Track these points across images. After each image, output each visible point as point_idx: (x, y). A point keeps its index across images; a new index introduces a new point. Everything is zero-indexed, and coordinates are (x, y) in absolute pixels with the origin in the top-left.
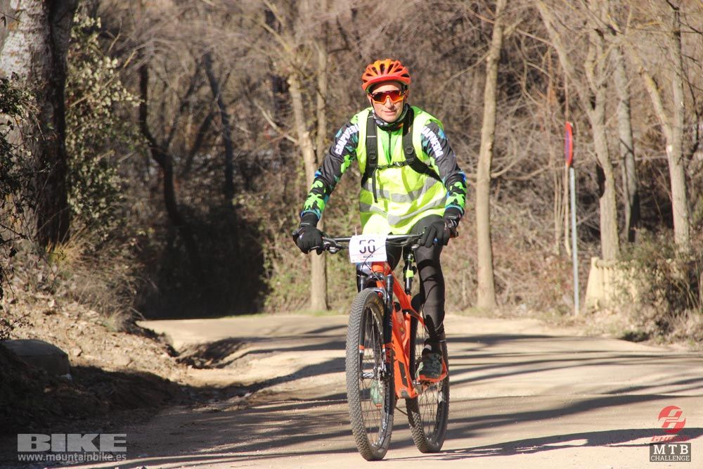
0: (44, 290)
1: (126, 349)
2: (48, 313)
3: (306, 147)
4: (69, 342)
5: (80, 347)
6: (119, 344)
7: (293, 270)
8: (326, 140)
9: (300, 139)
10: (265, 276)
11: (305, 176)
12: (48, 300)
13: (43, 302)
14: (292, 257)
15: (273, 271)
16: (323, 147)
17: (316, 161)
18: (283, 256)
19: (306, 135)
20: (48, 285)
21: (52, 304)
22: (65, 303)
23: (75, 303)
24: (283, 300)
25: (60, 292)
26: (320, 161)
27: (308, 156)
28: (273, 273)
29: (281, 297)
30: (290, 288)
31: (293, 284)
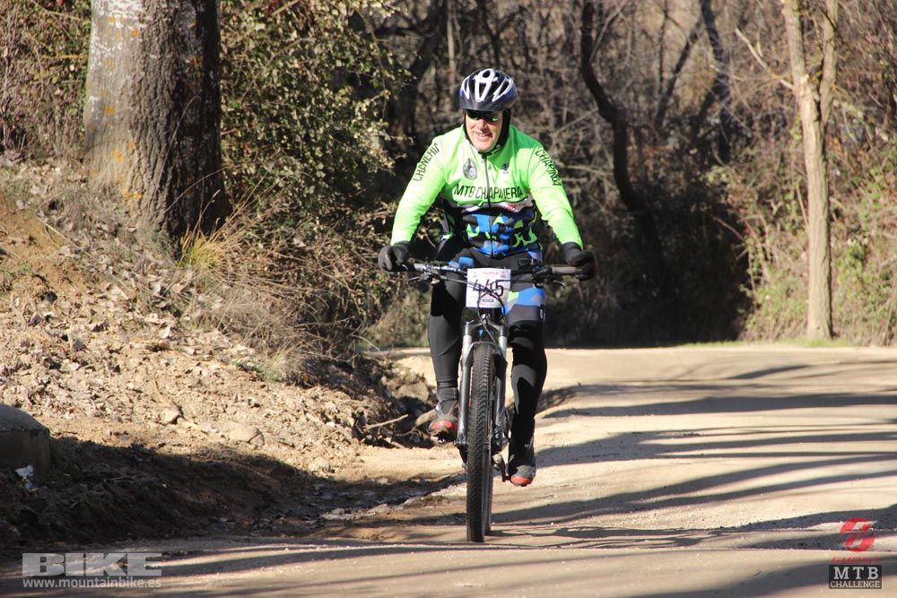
0: (163, 309)
1: (268, 411)
2: (156, 348)
3: (803, 97)
4: (161, 398)
5: (180, 408)
6: (262, 402)
7: (790, 278)
8: (834, 87)
9: (796, 84)
10: (750, 287)
11: (802, 140)
12: (164, 326)
13: (154, 329)
14: (790, 259)
15: (762, 279)
16: (830, 97)
17: (819, 118)
18: (776, 257)
19: (804, 79)
20: (169, 302)
21: (166, 332)
22: (195, 331)
23: (216, 331)
24: (774, 322)
25: (191, 313)
26: (825, 118)
27: (807, 112)
28: (762, 282)
29: (770, 318)
30: (783, 305)
31: (789, 299)
